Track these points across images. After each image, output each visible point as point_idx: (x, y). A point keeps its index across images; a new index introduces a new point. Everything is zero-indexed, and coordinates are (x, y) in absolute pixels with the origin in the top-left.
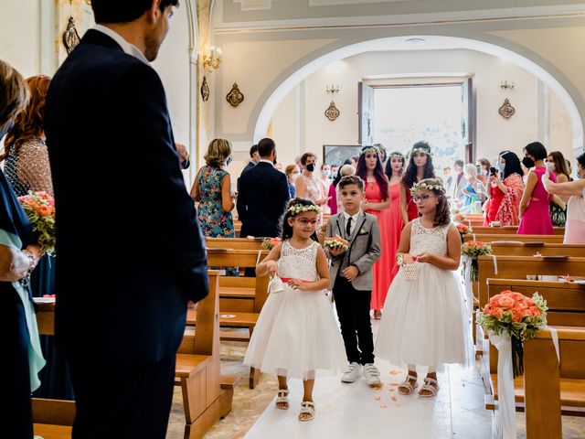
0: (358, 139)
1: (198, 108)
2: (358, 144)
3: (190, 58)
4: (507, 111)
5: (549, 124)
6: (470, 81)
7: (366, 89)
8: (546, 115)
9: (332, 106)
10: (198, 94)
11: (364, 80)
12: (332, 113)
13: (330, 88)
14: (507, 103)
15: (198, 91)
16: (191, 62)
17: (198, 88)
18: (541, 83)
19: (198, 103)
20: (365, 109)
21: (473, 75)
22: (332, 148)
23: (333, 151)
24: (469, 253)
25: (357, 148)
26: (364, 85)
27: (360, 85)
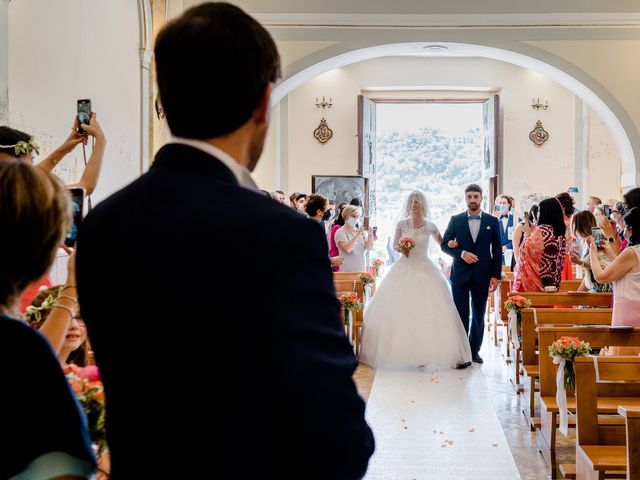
0: (357, 169)
1: (151, 129)
2: (356, 174)
3: (141, 61)
4: (539, 136)
5: (588, 152)
6: (497, 98)
7: (367, 104)
8: (585, 142)
9: (323, 124)
10: (151, 110)
11: (363, 91)
12: (323, 134)
13: (320, 101)
14: (539, 126)
15: (151, 106)
16: (142, 67)
17: (151, 102)
18: (579, 101)
19: (151, 121)
20: (366, 130)
21: (500, 90)
22: (325, 179)
23: (326, 183)
24: (563, 354)
25: (356, 180)
26: (365, 99)
27: (361, 99)
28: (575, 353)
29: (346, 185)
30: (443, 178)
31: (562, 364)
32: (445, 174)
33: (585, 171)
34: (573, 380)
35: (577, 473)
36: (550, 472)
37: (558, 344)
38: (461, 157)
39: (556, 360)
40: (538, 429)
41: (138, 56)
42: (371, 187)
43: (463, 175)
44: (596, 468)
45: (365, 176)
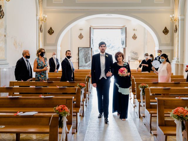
0: (89, 45)
1: (39, 35)
2: (89, 47)
4: (135, 37)
7: (92, 29)
8: (146, 39)
9: (81, 35)
10: (39, 31)
11: (91, 26)
12: (81, 37)
13: (80, 29)
14: (135, 35)
15: (39, 30)
16: (37, 20)
17: (39, 29)
18: (145, 29)
19: (39, 33)
20: (92, 36)
22: (81, 48)
23: (81, 49)
24: (142, 87)
25: (89, 48)
26: (91, 28)
27: (90, 28)
28: (145, 87)
29: (87, 49)
30: (109, 49)
31: (142, 90)
32: (110, 48)
33: (146, 46)
34: (144, 94)
35: (145, 116)
36: (139, 117)
37: (141, 85)
38: (114, 43)
39: (141, 89)
40: (135, 107)
41: (36, 17)
42: (93, 50)
43: (114, 48)
44: (150, 113)
45: (91, 47)
